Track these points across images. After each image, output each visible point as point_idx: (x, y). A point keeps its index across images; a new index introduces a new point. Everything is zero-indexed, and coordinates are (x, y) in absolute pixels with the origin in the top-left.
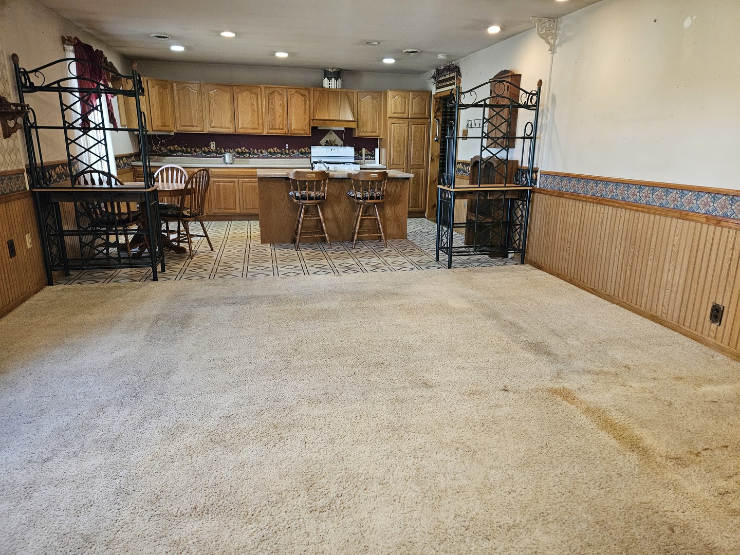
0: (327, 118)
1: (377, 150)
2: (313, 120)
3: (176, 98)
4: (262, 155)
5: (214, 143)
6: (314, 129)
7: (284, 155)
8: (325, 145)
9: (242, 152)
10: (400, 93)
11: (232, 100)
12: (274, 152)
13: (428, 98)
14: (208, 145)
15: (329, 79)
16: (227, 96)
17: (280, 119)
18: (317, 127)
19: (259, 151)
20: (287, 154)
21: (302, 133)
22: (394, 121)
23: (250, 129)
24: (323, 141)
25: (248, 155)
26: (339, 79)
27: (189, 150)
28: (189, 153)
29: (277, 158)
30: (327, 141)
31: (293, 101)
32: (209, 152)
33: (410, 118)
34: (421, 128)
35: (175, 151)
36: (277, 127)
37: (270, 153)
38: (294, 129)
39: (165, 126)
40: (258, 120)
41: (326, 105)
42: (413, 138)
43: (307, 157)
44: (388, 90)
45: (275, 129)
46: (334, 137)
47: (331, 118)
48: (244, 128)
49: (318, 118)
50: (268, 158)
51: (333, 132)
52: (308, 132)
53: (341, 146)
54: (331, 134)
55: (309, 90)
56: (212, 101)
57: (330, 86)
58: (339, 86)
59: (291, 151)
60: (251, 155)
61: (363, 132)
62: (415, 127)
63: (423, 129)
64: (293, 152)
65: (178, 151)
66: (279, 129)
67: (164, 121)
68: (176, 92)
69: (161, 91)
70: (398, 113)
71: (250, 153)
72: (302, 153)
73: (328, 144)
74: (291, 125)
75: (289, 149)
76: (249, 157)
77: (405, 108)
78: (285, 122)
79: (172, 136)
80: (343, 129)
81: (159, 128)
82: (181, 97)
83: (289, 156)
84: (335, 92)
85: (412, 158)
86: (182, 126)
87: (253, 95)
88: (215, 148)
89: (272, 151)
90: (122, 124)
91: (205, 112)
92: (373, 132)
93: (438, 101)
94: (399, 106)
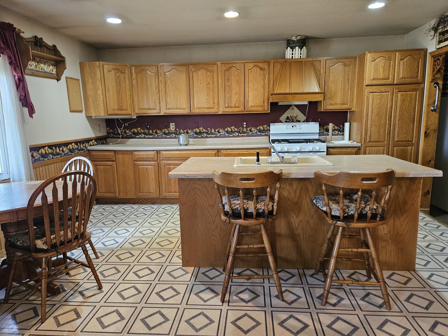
0: (288, 92)
1: (347, 125)
2: (272, 95)
3: (134, 82)
4: (219, 134)
5: (174, 124)
6: (274, 105)
7: (241, 133)
8: (286, 122)
9: (200, 132)
10: (382, 54)
11: (188, 80)
12: (232, 131)
13: (422, 57)
14: (168, 127)
15: (292, 48)
16: (183, 77)
17: (236, 96)
18: (277, 103)
19: (217, 130)
20: (245, 133)
21: (259, 110)
22: (374, 89)
23: (205, 108)
24: (283, 117)
25: (205, 135)
26: (304, 47)
27: (151, 132)
28: (151, 135)
29: (234, 136)
30: (288, 117)
31: (250, 76)
32: (169, 133)
33: (395, 85)
34: (411, 95)
35: (138, 133)
36: (233, 105)
37: (228, 132)
38: (251, 106)
39: (122, 110)
40: (214, 99)
41: (288, 77)
42: (398, 109)
43: (266, 135)
44: (367, 52)
45: (231, 107)
46: (296, 112)
47: (293, 92)
48: (199, 108)
49: (278, 92)
50: (225, 137)
51: (295, 108)
52: (266, 109)
53: (304, 122)
54: (293, 109)
55: (269, 63)
56: (168, 82)
57: (294, 56)
58: (304, 55)
59: (249, 129)
60: (209, 135)
61: (331, 104)
62: (402, 95)
63: (413, 97)
64: (251, 131)
65: (141, 133)
66: (235, 107)
67: (121, 105)
68: (134, 76)
69: (118, 75)
70: (380, 79)
71: (208, 133)
72: (260, 131)
73: (289, 120)
74: (248, 102)
75: (246, 127)
76: (207, 137)
77: (389, 72)
78: (242, 100)
79: (135, 119)
80: (306, 103)
81: (116, 112)
82: (139, 80)
83: (246, 134)
84: (299, 63)
85: (396, 133)
86: (140, 109)
87: (209, 73)
88: (174, 129)
89: (229, 129)
90: (72, 109)
91: (162, 94)
92: (343, 104)
93: (439, 59)
94: (381, 70)
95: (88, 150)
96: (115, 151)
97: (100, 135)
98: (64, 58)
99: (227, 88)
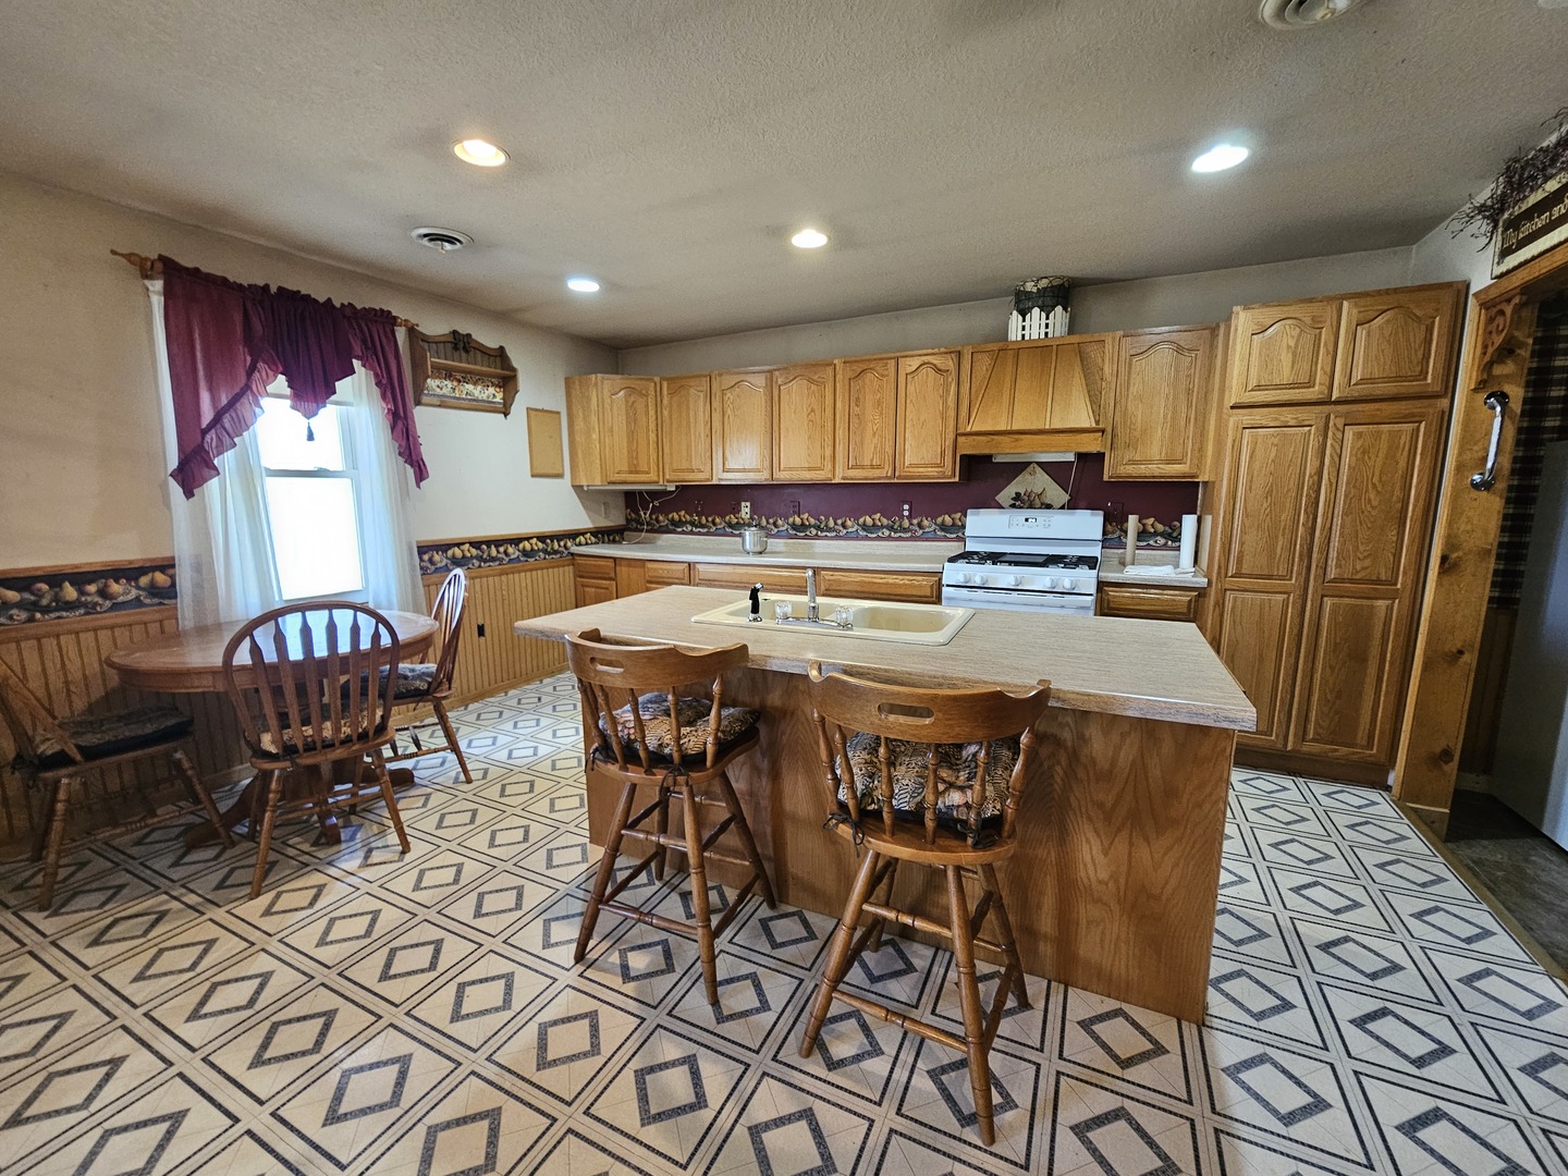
0: (1002, 427)
1: (1189, 522)
2: (960, 435)
3: (666, 413)
4: (845, 531)
5: (748, 504)
6: (970, 461)
7: (897, 532)
8: (1013, 506)
9: (803, 524)
11: (769, 404)
12: (874, 525)
13: (1447, 309)
14: (736, 510)
15: (1024, 312)
17: (875, 441)
18: (989, 457)
19: (839, 522)
20: (905, 530)
21: (931, 474)
22: (1258, 416)
24: (1005, 496)
25: (814, 532)
26: (1060, 308)
27: (704, 520)
28: (703, 526)
29: (879, 538)
30: (1018, 494)
31: (911, 388)
32: (739, 525)
33: (1337, 402)
34: (1396, 435)
35: (680, 523)
36: (867, 462)
37: (864, 527)
38: (911, 465)
39: (637, 472)
40: (823, 448)
41: (1008, 384)
42: (1344, 478)
43: (954, 539)
44: (1236, 308)
45: (862, 467)
46: (1040, 482)
47: (1016, 427)
48: (790, 469)
49: (975, 429)
50: (857, 538)
51: (1038, 469)
52: (948, 472)
53: (1062, 508)
54: (1033, 473)
55: (961, 355)
56: (729, 412)
57: (1027, 333)
58: (1055, 330)
59: (915, 521)
60: (822, 531)
61: (1133, 462)
62: (1359, 435)
63: (1405, 439)
64: (920, 525)
65: (686, 522)
66: (872, 467)
67: (635, 462)
68: (665, 402)
69: (632, 399)
70: (1279, 387)
71: (819, 527)
72: (943, 527)
73: (1021, 502)
74: (902, 456)
75: (910, 517)
76: (817, 537)
77: (1314, 364)
78: (889, 450)
79: (673, 492)
80: (1071, 457)
81: (624, 477)
82: (675, 407)
83: (910, 534)
84: (1042, 350)
85: (1333, 554)
86: (674, 471)
87: (814, 387)
88: (748, 516)
89: (869, 521)
90: (536, 472)
91: (717, 439)
92: (1169, 462)
93: (1502, 313)
94: (1286, 358)
95: (572, 554)
96: (615, 559)
97: (604, 523)
98: (514, 370)
99: (854, 421)
